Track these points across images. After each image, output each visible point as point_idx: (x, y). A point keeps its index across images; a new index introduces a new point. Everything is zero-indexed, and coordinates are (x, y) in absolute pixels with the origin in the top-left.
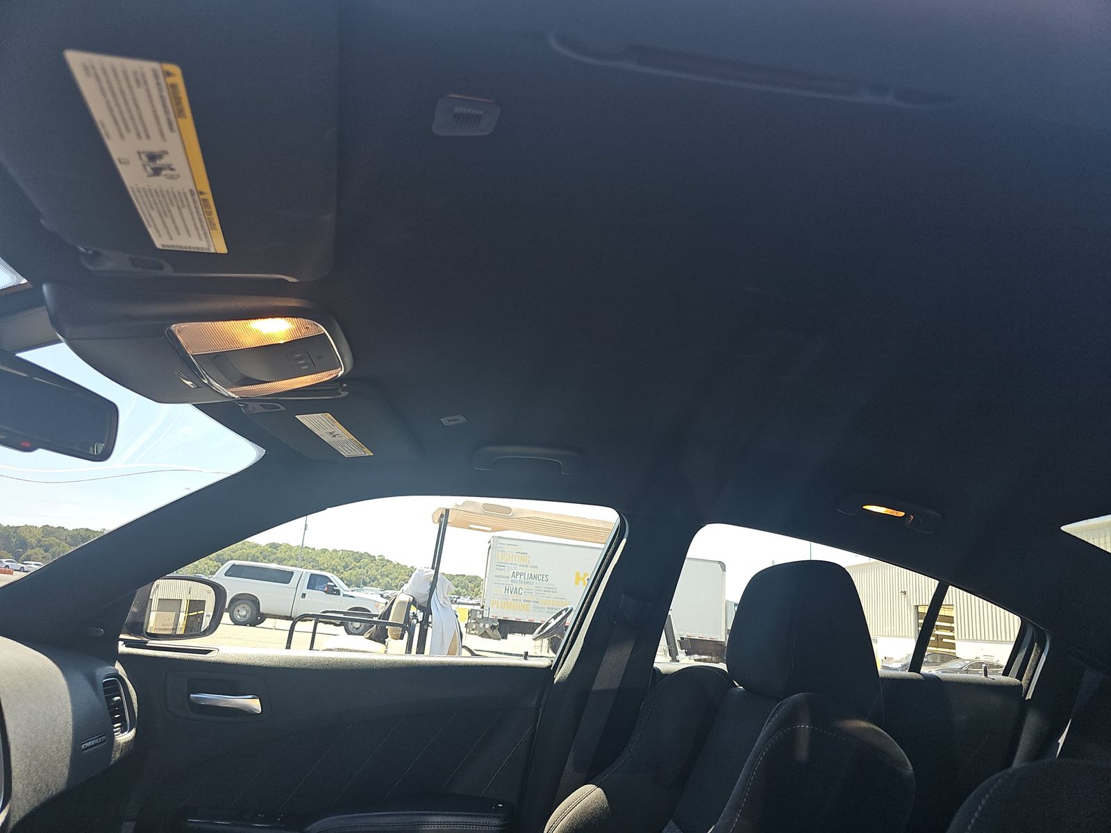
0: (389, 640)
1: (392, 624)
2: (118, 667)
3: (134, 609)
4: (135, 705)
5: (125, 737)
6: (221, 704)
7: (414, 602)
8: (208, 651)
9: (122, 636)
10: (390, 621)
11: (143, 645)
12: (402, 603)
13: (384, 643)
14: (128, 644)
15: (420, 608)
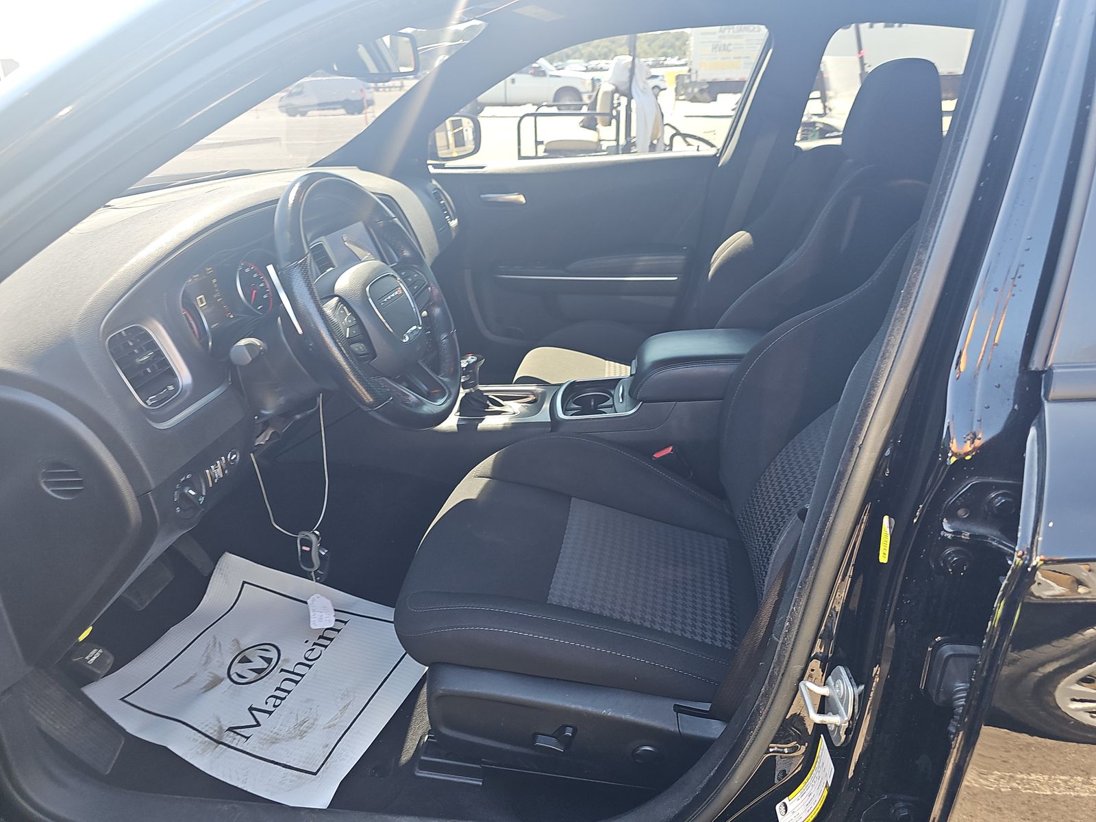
0: (599, 126)
1: (599, 114)
2: (434, 182)
3: (430, 143)
4: (452, 205)
5: (454, 223)
6: (500, 200)
7: (617, 90)
8: (483, 167)
9: (429, 162)
10: (598, 110)
11: (443, 167)
12: (605, 93)
13: (595, 129)
14: (435, 166)
15: (623, 94)
